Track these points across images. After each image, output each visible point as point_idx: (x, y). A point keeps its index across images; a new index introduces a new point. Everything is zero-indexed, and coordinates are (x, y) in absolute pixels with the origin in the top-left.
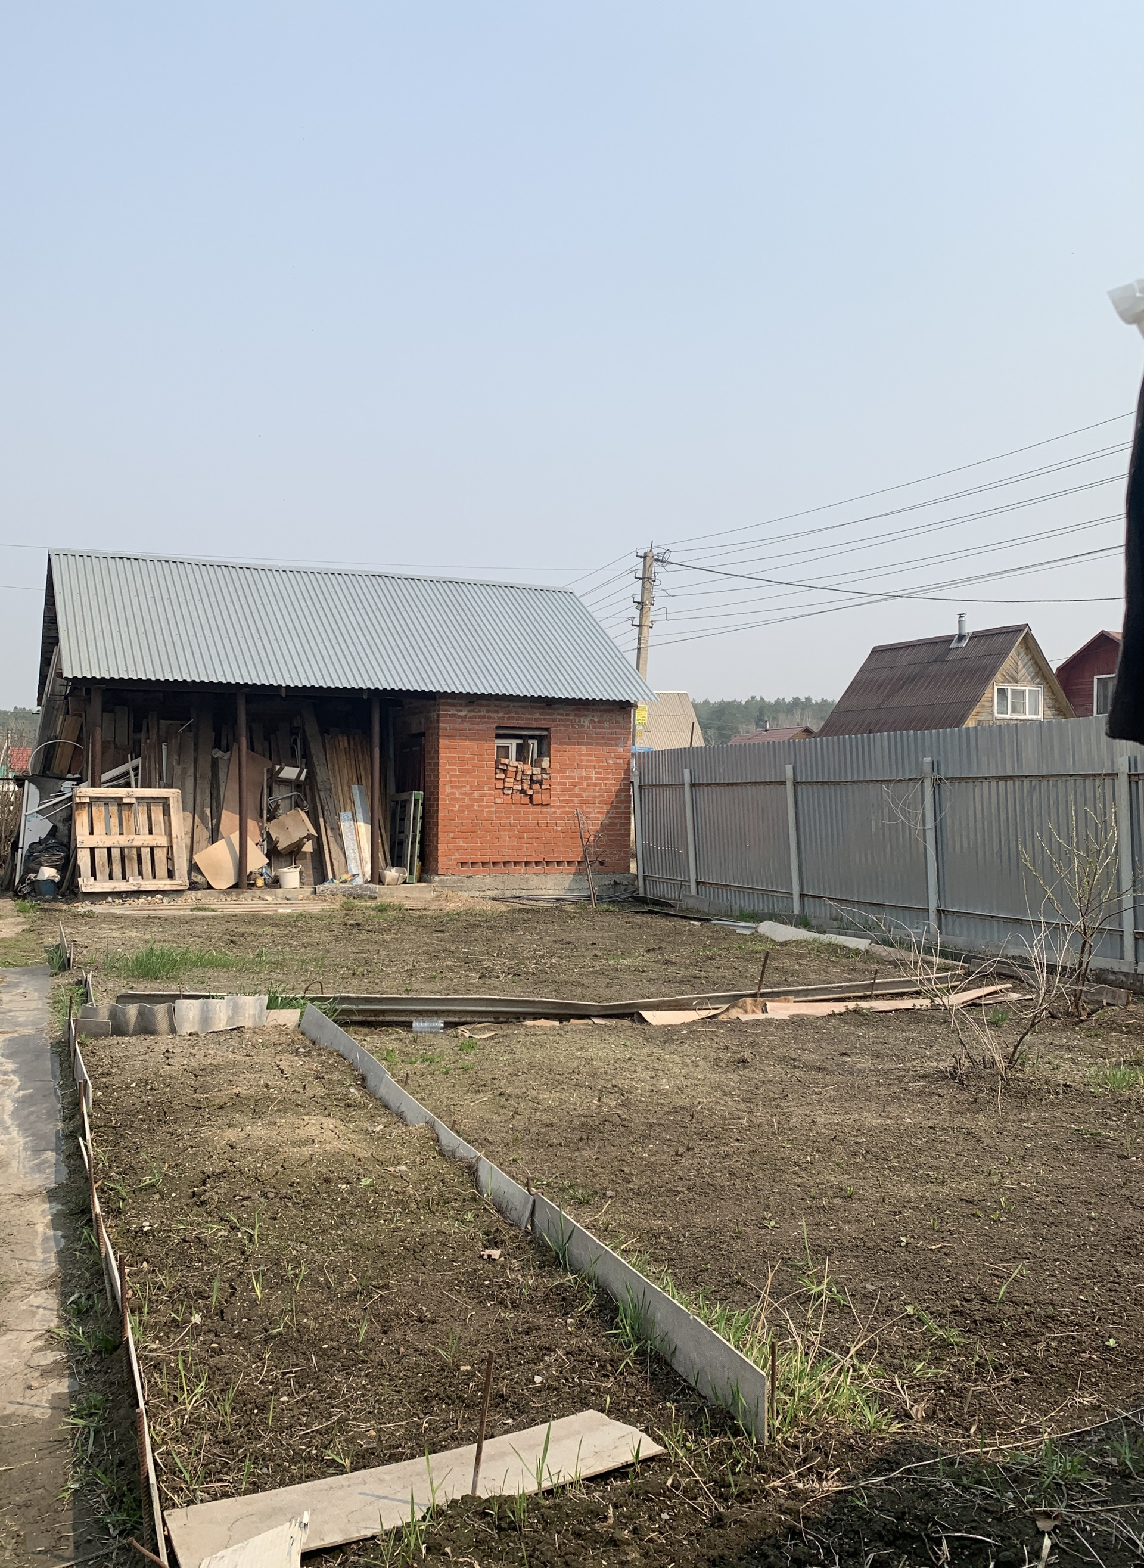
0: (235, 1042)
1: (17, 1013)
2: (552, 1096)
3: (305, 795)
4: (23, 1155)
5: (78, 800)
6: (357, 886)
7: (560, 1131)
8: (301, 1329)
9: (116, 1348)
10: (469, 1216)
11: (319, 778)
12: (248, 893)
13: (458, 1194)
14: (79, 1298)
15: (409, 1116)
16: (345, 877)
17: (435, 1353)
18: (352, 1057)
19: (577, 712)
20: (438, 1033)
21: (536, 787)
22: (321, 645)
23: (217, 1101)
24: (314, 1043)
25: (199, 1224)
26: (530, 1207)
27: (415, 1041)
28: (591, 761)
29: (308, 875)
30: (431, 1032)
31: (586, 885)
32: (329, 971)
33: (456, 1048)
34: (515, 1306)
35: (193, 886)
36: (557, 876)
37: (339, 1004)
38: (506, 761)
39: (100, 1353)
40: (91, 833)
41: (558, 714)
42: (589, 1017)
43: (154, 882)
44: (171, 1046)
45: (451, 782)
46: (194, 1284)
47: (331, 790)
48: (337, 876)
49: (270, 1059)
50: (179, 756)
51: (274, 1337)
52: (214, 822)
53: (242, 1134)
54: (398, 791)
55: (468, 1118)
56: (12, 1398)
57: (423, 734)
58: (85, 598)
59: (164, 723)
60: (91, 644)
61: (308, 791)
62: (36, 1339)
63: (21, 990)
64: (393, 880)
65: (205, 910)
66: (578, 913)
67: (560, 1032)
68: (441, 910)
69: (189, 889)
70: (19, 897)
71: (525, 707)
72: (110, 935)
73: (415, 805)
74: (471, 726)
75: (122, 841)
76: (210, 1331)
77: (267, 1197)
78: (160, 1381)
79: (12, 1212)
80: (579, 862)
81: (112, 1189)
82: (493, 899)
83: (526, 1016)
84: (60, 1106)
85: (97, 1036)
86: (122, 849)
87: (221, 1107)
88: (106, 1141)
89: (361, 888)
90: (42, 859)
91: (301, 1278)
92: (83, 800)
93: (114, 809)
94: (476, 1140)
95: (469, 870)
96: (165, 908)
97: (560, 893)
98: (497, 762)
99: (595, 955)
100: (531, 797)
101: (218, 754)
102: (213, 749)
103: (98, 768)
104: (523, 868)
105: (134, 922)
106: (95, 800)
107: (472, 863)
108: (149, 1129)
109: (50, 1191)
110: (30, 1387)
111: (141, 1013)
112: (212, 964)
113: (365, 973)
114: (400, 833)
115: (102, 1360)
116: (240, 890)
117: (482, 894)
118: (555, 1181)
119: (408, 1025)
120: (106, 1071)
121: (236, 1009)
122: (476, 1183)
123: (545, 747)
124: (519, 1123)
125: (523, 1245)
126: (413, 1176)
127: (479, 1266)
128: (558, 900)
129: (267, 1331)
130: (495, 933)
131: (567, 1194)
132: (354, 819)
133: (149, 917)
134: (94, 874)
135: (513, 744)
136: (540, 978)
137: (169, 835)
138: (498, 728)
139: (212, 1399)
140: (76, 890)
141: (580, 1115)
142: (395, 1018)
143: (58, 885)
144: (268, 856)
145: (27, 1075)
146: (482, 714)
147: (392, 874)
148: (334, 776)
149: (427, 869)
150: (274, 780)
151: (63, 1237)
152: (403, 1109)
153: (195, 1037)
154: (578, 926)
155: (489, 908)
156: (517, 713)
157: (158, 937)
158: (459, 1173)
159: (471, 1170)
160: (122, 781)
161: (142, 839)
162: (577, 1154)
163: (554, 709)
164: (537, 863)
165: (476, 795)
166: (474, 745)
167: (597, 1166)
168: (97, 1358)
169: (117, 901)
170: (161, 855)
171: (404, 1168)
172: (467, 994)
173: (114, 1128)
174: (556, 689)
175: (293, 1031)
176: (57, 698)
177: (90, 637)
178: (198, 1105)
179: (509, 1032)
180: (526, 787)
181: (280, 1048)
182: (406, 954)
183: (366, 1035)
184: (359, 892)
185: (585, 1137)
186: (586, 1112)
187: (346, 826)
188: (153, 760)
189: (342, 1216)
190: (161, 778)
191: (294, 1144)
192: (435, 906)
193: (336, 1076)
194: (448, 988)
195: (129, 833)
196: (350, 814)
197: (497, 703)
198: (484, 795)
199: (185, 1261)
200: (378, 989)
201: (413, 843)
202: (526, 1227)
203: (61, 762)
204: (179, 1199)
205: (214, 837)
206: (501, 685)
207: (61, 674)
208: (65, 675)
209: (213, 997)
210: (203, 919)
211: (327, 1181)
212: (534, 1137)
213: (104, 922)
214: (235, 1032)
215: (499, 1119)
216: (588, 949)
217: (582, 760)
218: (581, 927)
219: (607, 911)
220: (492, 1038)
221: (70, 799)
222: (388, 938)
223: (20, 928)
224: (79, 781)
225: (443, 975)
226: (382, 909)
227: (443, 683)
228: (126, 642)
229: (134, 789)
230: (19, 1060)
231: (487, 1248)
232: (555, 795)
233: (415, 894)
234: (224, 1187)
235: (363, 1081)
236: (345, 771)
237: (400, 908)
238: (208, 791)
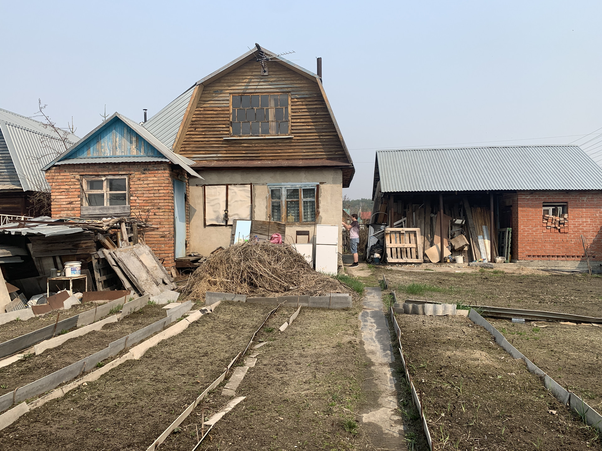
0: (446, 320)
1: (373, 303)
2: (575, 354)
3: (465, 229)
4: (380, 351)
5: (386, 232)
6: (485, 263)
7: (579, 368)
8: (480, 425)
9: (417, 419)
10: (542, 396)
11: (470, 224)
12: (444, 265)
13: (537, 387)
14: (404, 400)
15: (514, 355)
16: (480, 260)
17: (531, 444)
18: (489, 330)
19: (581, 195)
20: (522, 323)
21: (562, 226)
22: (470, 175)
23: (442, 340)
24: (474, 323)
25: (441, 383)
26: (568, 397)
27: (513, 326)
28: (588, 215)
29: (466, 259)
30: (520, 323)
31: (586, 266)
32: (477, 296)
33: (531, 330)
34: (563, 433)
35: (425, 262)
36: (573, 262)
37: (483, 309)
38: (548, 216)
39: (412, 420)
40: (391, 243)
41: (572, 196)
42: (590, 323)
43: (412, 259)
44: (424, 319)
45: (523, 224)
46: (441, 403)
47: (474, 228)
48: (477, 259)
49: (459, 327)
50: (419, 216)
51: (471, 426)
52: (432, 239)
53: (452, 353)
54: (501, 228)
55: (538, 358)
56: (387, 428)
57: (511, 206)
58: (388, 165)
59: (414, 205)
60: (390, 180)
61: (465, 228)
62: (392, 411)
63: (373, 295)
64: (500, 261)
65: (429, 270)
66: (583, 278)
67: (577, 328)
68: (520, 274)
69: (423, 262)
70: (368, 263)
71: (556, 194)
72: (399, 278)
73: (508, 233)
74: (532, 202)
75: (401, 245)
76: (448, 420)
77: (463, 377)
78: (434, 433)
79: (379, 369)
80: (582, 256)
81: (411, 366)
82: (543, 270)
83: (561, 320)
84: (390, 336)
85: (399, 313)
86: (401, 248)
87: (444, 343)
88: (407, 350)
89: (487, 264)
90: (375, 251)
91: (479, 407)
92: (388, 232)
93: (398, 235)
94: (542, 367)
95: (532, 259)
96: (416, 269)
97: (573, 269)
98: (544, 216)
99: (592, 297)
100: (559, 230)
101: (433, 215)
102: (431, 213)
103: (393, 221)
104: (556, 258)
105: (406, 273)
106: (392, 232)
107: (533, 256)
108: (420, 347)
109: (390, 364)
110: (392, 426)
111: (413, 307)
112: (434, 290)
113: (491, 297)
114: (502, 243)
115: (413, 422)
116: (441, 263)
117: (538, 268)
118: (578, 388)
119: (510, 319)
120: (404, 326)
121: (445, 308)
122: (544, 384)
123: (565, 210)
124: (561, 363)
125: (566, 411)
126: (518, 377)
127: (548, 416)
128: (573, 272)
129: (468, 424)
130: (544, 285)
131: (584, 394)
132: (484, 238)
133: (410, 272)
134: (392, 256)
135: (551, 209)
136: (566, 305)
137: (416, 243)
138: (543, 203)
139: (452, 442)
140: (386, 261)
141: (588, 363)
142: (505, 316)
143: (380, 259)
144: (451, 251)
145: (379, 325)
146: (536, 197)
147: (499, 259)
148: (476, 222)
149: (513, 257)
150: (453, 224)
151: (396, 379)
152: (511, 352)
153: (432, 317)
154: (583, 283)
155: (541, 274)
156: (552, 196)
157: (415, 279)
158: (537, 379)
159: (542, 379)
160: (400, 225)
161: (407, 245)
162: (587, 378)
163: (569, 194)
164: (563, 256)
165: (534, 229)
166: (533, 210)
167: (597, 385)
168: (411, 421)
169: (399, 266)
170: (414, 251)
171: (514, 374)
172: (534, 309)
173: (409, 346)
174: (570, 186)
175: (466, 318)
176: (379, 199)
177: (390, 178)
178: (436, 341)
179: (554, 326)
180: (557, 226)
181: (462, 324)
182: (507, 291)
183: (493, 321)
184: (486, 265)
185: (591, 372)
186: (591, 362)
187: (480, 241)
188: (410, 217)
189: (491, 388)
190: (413, 224)
191: (471, 359)
192: (517, 272)
193: (484, 336)
194: (526, 306)
195: (403, 243)
196: (482, 236)
197: (543, 193)
198: (538, 229)
199: (437, 395)
200: (497, 304)
201: (508, 247)
202: (567, 404)
203: (380, 219)
204: (433, 373)
205: (432, 244)
206: (545, 186)
207: (381, 191)
208: (382, 192)
209: (437, 304)
210: (429, 273)
211: (485, 374)
212: (567, 369)
213: (396, 273)
214: (445, 317)
215: (551, 360)
216: (588, 294)
217: (583, 215)
218: (584, 284)
219: (597, 277)
220: (546, 327)
221: (383, 231)
222: (499, 284)
223: (370, 274)
224: (386, 225)
225: (523, 301)
226: (496, 272)
227: (519, 186)
228: (401, 179)
229: (404, 228)
230: (375, 319)
231: (551, 409)
232: (571, 229)
233: (509, 267)
234: (448, 371)
235: (494, 339)
236: (480, 221)
237: (503, 272)
238: (429, 229)
